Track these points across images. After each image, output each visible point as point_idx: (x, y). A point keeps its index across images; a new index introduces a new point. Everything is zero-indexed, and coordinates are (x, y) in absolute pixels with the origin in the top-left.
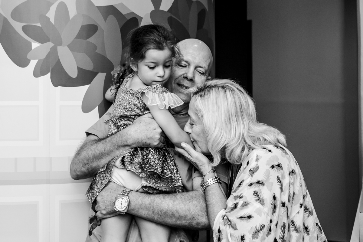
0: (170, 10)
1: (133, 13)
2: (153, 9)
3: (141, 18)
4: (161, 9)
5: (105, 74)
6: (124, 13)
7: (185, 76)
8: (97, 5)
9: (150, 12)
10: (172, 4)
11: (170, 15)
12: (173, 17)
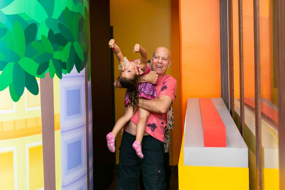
0: (60, 18)
1: (33, 20)
2: (47, 17)
3: (39, 24)
4: (53, 17)
5: (13, 63)
6: (26, 20)
7: (158, 62)
8: (5, 14)
9: (45, 20)
10: (60, 14)
11: (59, 22)
12: (62, 23)
